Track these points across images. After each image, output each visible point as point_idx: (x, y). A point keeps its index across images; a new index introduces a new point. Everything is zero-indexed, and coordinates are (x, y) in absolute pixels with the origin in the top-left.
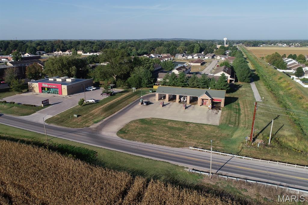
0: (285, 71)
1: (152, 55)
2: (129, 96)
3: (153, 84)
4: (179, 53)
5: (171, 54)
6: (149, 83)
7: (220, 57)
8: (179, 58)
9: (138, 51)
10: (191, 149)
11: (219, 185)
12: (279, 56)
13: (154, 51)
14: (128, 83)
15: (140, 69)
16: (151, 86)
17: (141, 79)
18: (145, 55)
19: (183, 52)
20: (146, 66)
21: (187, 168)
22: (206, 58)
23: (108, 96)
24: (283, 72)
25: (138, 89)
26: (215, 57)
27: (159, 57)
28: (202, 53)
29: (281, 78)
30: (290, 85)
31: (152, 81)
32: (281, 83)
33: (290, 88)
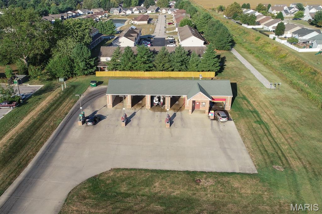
0: (254, 27)
1: (79, 11)
2: (55, 103)
3: (95, 68)
4: (113, 7)
5: (103, 8)
6: (88, 67)
7: (165, 11)
8: (115, 14)
9: (58, 7)
12: (238, 7)
13: (81, 5)
14: (50, 71)
15: (68, 42)
16: (92, 72)
17: (73, 61)
18: (69, 12)
19: (118, 6)
20: (77, 36)
22: (149, 12)
23: (12, 108)
24: (253, 28)
25: (70, 80)
26: (159, 10)
27: (88, 13)
28: (142, 5)
29: (258, 39)
30: (279, 49)
31: (91, 63)
32: (263, 46)
33: (284, 54)
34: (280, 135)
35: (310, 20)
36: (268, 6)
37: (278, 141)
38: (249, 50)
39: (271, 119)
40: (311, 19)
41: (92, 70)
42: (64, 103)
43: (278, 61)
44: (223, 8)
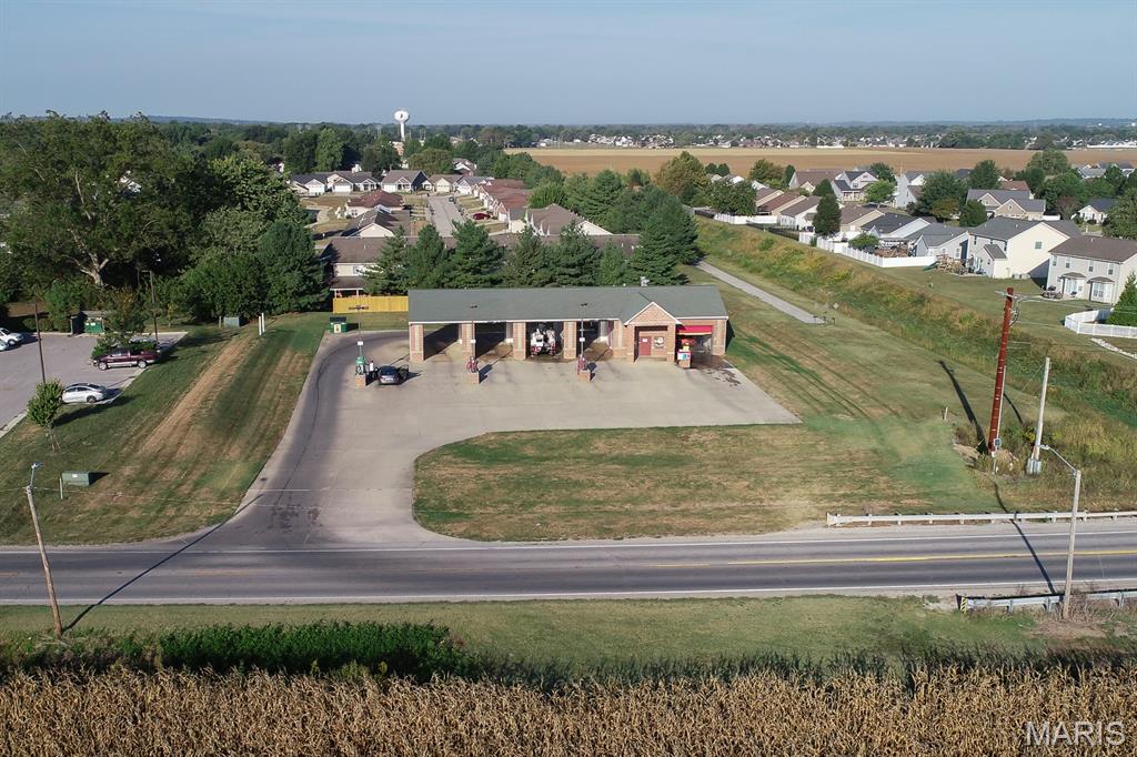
0: (753, 220)
2: (261, 355)
6: (307, 288)
7: (448, 184)
10: (834, 526)
11: (1119, 633)
12: (696, 168)
16: (323, 302)
21: (933, 599)
22: (389, 189)
23: (143, 364)
24: (749, 225)
26: (427, 182)
28: (357, 169)
29: (768, 245)
30: (829, 263)
31: (316, 278)
32: (786, 260)
33: (843, 273)
34: (843, 383)
35: (911, 205)
36: (786, 172)
37: (840, 391)
38: (746, 266)
39: (821, 364)
40: (915, 201)
41: (318, 295)
42: (283, 358)
43: (830, 288)
44: (643, 177)
